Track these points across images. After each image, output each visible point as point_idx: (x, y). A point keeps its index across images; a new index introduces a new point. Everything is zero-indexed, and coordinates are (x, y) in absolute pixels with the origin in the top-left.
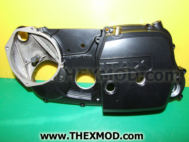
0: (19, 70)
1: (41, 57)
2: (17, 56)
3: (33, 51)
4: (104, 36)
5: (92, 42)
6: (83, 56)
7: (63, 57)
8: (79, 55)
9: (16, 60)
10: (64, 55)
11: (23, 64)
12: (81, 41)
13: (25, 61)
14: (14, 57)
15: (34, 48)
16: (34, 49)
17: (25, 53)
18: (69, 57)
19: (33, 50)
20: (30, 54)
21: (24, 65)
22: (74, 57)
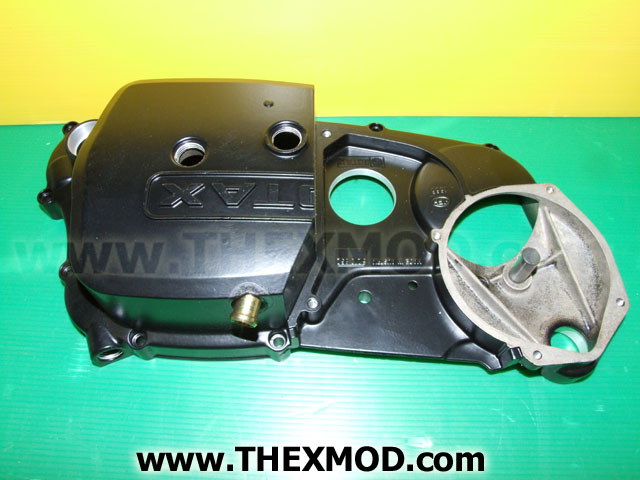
0: (578, 238)
1: (505, 276)
2: (589, 281)
3: (534, 297)
4: (293, 314)
5: (333, 306)
6: (366, 265)
7: (431, 268)
8: (378, 268)
9: (591, 270)
10: (428, 272)
11: (565, 255)
12: (370, 314)
13: (558, 265)
14: (597, 277)
15: (530, 306)
16: (529, 303)
17: (561, 292)
18: (414, 265)
19: (534, 300)
20: (543, 289)
21: (563, 250)
22: (396, 265)
